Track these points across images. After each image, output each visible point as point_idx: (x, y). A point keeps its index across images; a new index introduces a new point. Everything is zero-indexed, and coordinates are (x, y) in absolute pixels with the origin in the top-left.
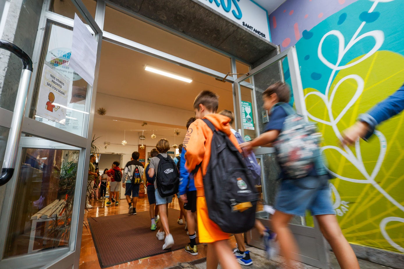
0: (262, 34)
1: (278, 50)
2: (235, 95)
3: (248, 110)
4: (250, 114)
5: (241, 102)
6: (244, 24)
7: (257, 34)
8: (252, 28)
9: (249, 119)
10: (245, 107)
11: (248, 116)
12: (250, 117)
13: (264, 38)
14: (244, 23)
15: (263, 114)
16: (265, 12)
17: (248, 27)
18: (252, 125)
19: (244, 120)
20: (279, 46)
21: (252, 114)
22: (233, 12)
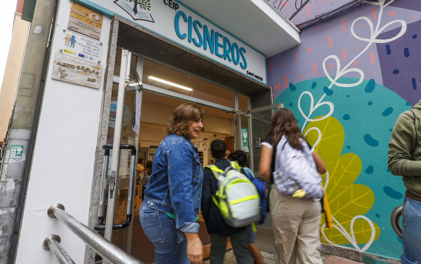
0: (260, 78)
1: (271, 90)
2: (236, 124)
3: (245, 135)
4: (246, 139)
5: (241, 129)
6: (248, 73)
7: (257, 79)
8: (254, 74)
9: (246, 143)
10: (243, 133)
11: (245, 141)
12: (246, 141)
13: (262, 81)
14: (247, 71)
15: (256, 140)
16: (264, 57)
17: (250, 75)
18: (247, 148)
19: (242, 145)
20: (272, 87)
21: (248, 139)
22: (241, 64)
